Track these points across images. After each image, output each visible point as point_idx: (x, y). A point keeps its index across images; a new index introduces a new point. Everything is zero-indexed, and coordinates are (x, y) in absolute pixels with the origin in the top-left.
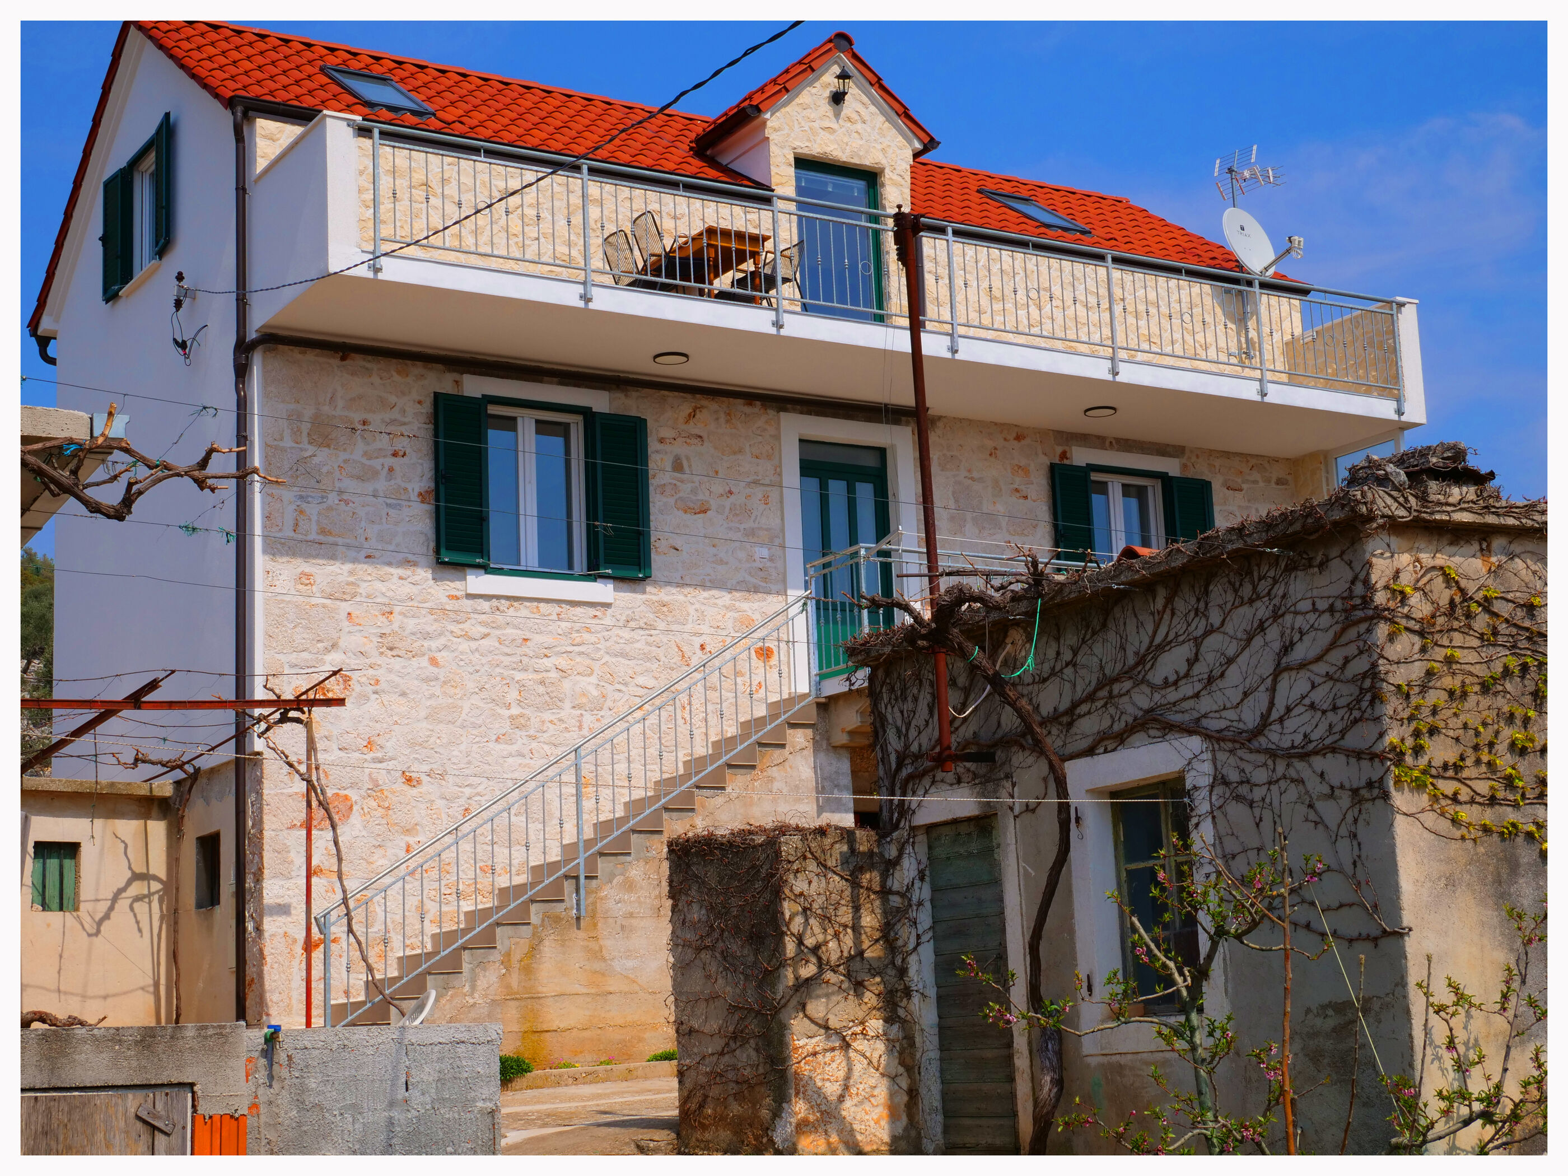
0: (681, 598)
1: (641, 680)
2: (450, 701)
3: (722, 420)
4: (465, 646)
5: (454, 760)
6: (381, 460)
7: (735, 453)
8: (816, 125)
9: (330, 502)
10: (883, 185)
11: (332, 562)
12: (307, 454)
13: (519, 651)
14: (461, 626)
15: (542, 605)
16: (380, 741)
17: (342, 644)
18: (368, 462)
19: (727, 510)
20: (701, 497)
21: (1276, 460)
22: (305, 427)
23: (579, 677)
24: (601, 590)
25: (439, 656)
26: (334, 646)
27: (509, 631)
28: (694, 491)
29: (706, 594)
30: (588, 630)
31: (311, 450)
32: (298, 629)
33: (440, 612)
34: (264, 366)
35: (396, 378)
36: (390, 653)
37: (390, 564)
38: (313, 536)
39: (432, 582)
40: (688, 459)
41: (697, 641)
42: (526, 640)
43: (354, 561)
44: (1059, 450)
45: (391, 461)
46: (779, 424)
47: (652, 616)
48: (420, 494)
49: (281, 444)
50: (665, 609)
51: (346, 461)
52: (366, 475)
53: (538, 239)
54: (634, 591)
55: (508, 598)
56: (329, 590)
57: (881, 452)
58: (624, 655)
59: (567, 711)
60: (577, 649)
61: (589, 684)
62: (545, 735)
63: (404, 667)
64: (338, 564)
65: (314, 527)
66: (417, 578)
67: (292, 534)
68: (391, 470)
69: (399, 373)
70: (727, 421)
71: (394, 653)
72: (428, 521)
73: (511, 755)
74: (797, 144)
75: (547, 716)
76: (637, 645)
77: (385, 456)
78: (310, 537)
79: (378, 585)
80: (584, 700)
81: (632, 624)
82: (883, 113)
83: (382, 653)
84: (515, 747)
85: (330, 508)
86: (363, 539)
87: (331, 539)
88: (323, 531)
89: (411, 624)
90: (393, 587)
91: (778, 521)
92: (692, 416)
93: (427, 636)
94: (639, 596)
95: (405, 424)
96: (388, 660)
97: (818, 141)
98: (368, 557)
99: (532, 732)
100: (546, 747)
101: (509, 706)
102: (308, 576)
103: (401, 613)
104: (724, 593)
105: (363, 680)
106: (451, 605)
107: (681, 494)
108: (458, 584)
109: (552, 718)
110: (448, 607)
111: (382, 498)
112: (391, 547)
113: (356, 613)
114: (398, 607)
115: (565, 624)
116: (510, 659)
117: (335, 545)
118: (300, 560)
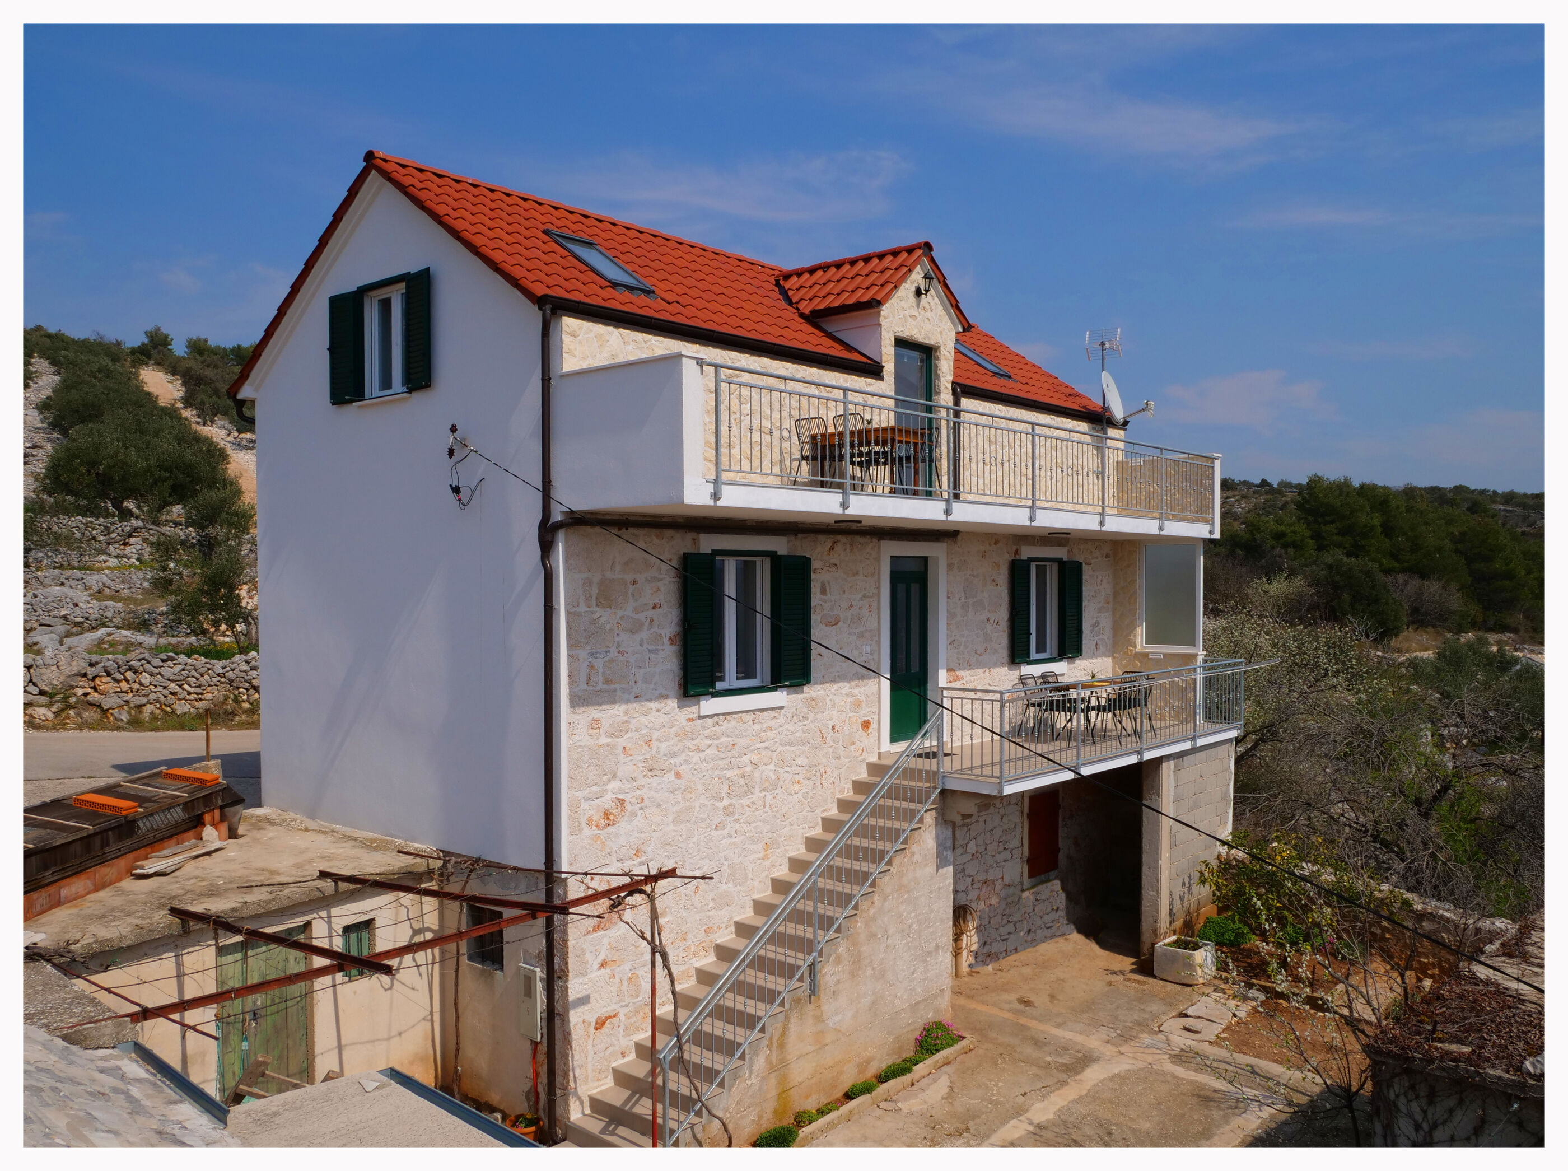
0: (822, 692)
1: (800, 761)
2: (688, 804)
3: (848, 550)
4: (696, 757)
5: (690, 851)
6: (644, 613)
7: (854, 575)
8: (906, 313)
9: (611, 655)
10: (938, 359)
11: (613, 706)
12: (596, 616)
13: (729, 754)
14: (695, 742)
15: (745, 715)
16: (644, 848)
17: (619, 774)
18: (636, 616)
19: (849, 620)
20: (835, 612)
21: (1106, 542)
22: (595, 591)
23: (764, 767)
24: (779, 697)
25: (680, 769)
26: (614, 776)
27: (724, 739)
28: (832, 609)
29: (836, 686)
30: (770, 728)
31: (599, 611)
32: (591, 768)
33: (684, 735)
34: (566, 542)
35: (656, 541)
36: (650, 773)
37: (650, 700)
38: (600, 687)
39: (677, 710)
40: (829, 583)
41: (831, 723)
42: (734, 745)
43: (628, 701)
44: (1014, 548)
45: (651, 613)
46: (879, 548)
47: (806, 710)
48: (671, 638)
49: (578, 610)
50: (813, 703)
51: (621, 618)
52: (634, 629)
53: (750, 415)
54: (797, 693)
55: (724, 714)
56: (611, 731)
57: (925, 559)
58: (791, 744)
59: (757, 794)
60: (763, 745)
61: (769, 770)
62: (744, 817)
63: (659, 784)
64: (617, 706)
65: (601, 678)
66: (667, 709)
67: (585, 687)
68: (652, 620)
69: (657, 537)
70: (851, 551)
71: (653, 774)
72: (675, 660)
73: (724, 838)
74: (897, 329)
75: (745, 801)
76: (797, 735)
77: (648, 610)
78: (598, 688)
79: (643, 719)
80: (767, 784)
81: (796, 719)
82: (942, 303)
83: (645, 776)
84: (726, 831)
85: (611, 660)
86: (633, 682)
87: (612, 686)
88: (607, 681)
89: (663, 746)
90: (653, 719)
91: (876, 624)
92: (832, 549)
93: (674, 755)
94: (800, 696)
95: (661, 580)
96: (649, 780)
97: (908, 327)
98: (637, 697)
99: (736, 817)
100: (744, 826)
101: (722, 800)
102: (596, 721)
103: (658, 740)
104: (846, 684)
105: (634, 800)
106: (689, 727)
107: (825, 612)
108: (694, 709)
109: (748, 802)
110: (687, 729)
111: (646, 646)
112: (652, 686)
113: (628, 746)
114: (655, 735)
115: (757, 727)
116: (724, 762)
117: (615, 690)
118: (591, 708)
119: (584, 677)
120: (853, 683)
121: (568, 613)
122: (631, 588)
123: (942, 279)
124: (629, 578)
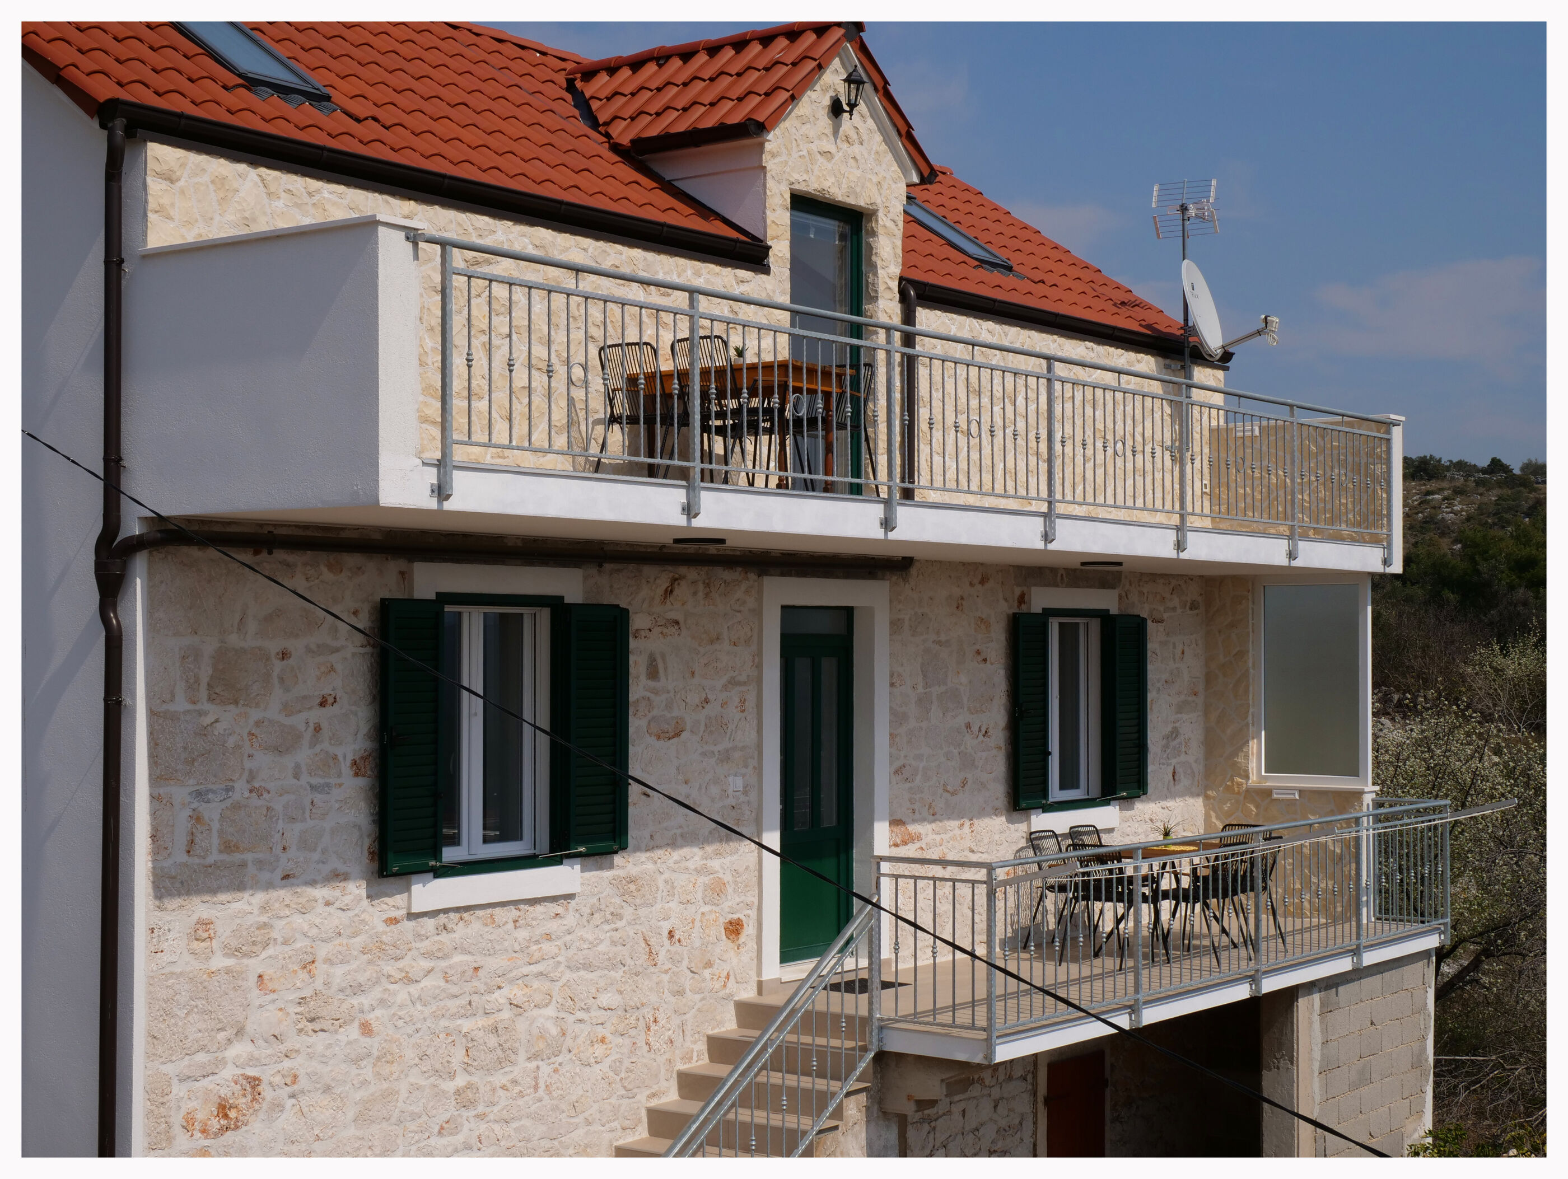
0: (650, 866)
1: (606, 999)
2: (385, 1085)
3: (701, 594)
4: (402, 994)
6: (304, 715)
7: (712, 642)
8: (814, 147)
9: (236, 796)
10: (873, 233)
11: (239, 895)
12: (207, 720)
13: (468, 987)
14: (400, 964)
15: (498, 911)
17: (250, 1028)
18: (288, 721)
19: (702, 728)
20: (676, 713)
21: (1191, 578)
22: (205, 673)
23: (536, 1012)
24: (565, 876)
25: (371, 1017)
26: (240, 1032)
27: (457, 958)
28: (669, 706)
29: (677, 855)
30: (548, 937)
31: (213, 712)
32: (194, 1017)
33: (378, 950)
34: (150, 575)
35: (327, 575)
36: (310, 1026)
37: (312, 883)
38: (214, 857)
39: (366, 902)
40: (663, 656)
41: (666, 926)
42: (476, 969)
43: (269, 886)
44: (1018, 591)
45: (317, 715)
46: (760, 592)
47: (618, 900)
48: (355, 763)
49: (172, 707)
50: (632, 887)
51: (258, 724)
52: (283, 744)
53: (510, 336)
54: (600, 868)
55: (457, 910)
56: (234, 943)
57: (848, 612)
58: (588, 967)
59: (523, 1065)
60: (535, 969)
61: (545, 1018)
62: (496, 1109)
63: (329, 1046)
64: (246, 895)
65: (215, 841)
66: (347, 899)
67: (183, 858)
68: (318, 729)
69: (330, 567)
70: (707, 595)
71: (317, 1026)
72: (362, 805)
74: (796, 176)
75: (500, 1079)
76: (602, 948)
77: (310, 708)
78: (211, 860)
79: (298, 920)
80: (542, 1045)
81: (598, 917)
82: (881, 129)
83: (301, 1031)
84: (460, 1138)
85: (237, 807)
86: (280, 848)
87: (237, 857)
88: (228, 847)
89: (338, 972)
90: (317, 921)
91: (754, 734)
92: (669, 592)
93: (358, 989)
94: (606, 874)
95: (337, 650)
96: (309, 1040)
97: (816, 172)
98: (286, 877)
99: (481, 1109)
100: (497, 1127)
101: (453, 1077)
102: (205, 923)
103: (328, 961)
104: (696, 850)
105: (277, 1079)
106: (389, 935)
107: (655, 712)
108: (400, 899)
109: (504, 1080)
110: (384, 938)
111: (305, 779)
112: (316, 856)
113: (269, 972)
114: (323, 951)
115: (522, 934)
116: (458, 1002)
117: (243, 865)
118: (196, 900)
119: (181, 840)
120: (710, 849)
121: (152, 714)
122: (278, 666)
123: (880, 84)
124: (274, 646)
